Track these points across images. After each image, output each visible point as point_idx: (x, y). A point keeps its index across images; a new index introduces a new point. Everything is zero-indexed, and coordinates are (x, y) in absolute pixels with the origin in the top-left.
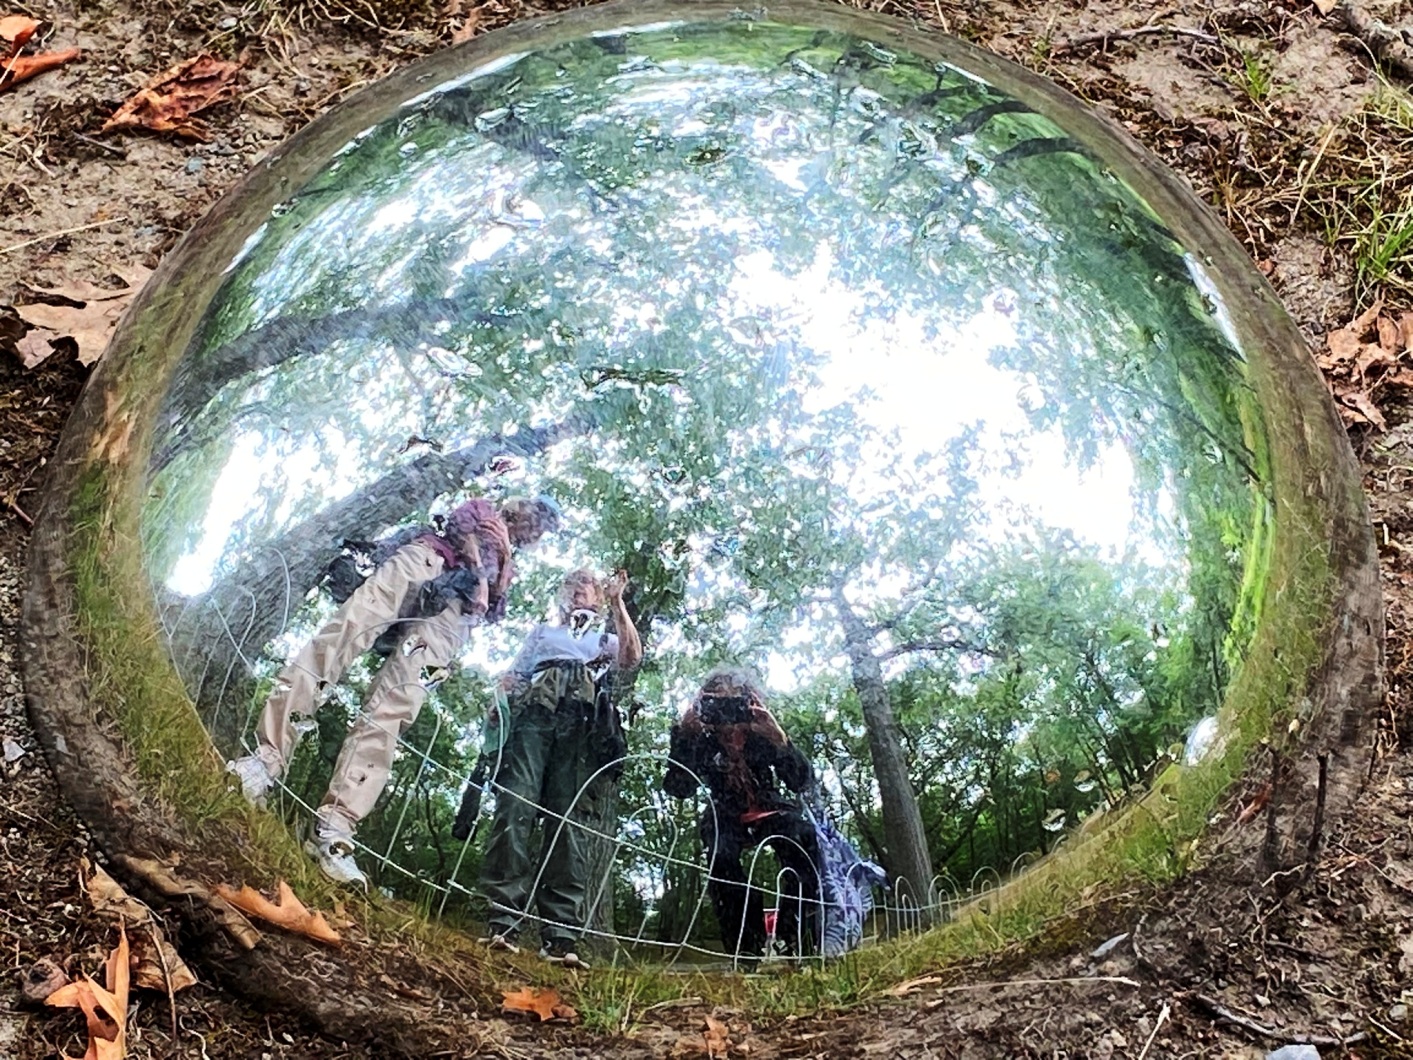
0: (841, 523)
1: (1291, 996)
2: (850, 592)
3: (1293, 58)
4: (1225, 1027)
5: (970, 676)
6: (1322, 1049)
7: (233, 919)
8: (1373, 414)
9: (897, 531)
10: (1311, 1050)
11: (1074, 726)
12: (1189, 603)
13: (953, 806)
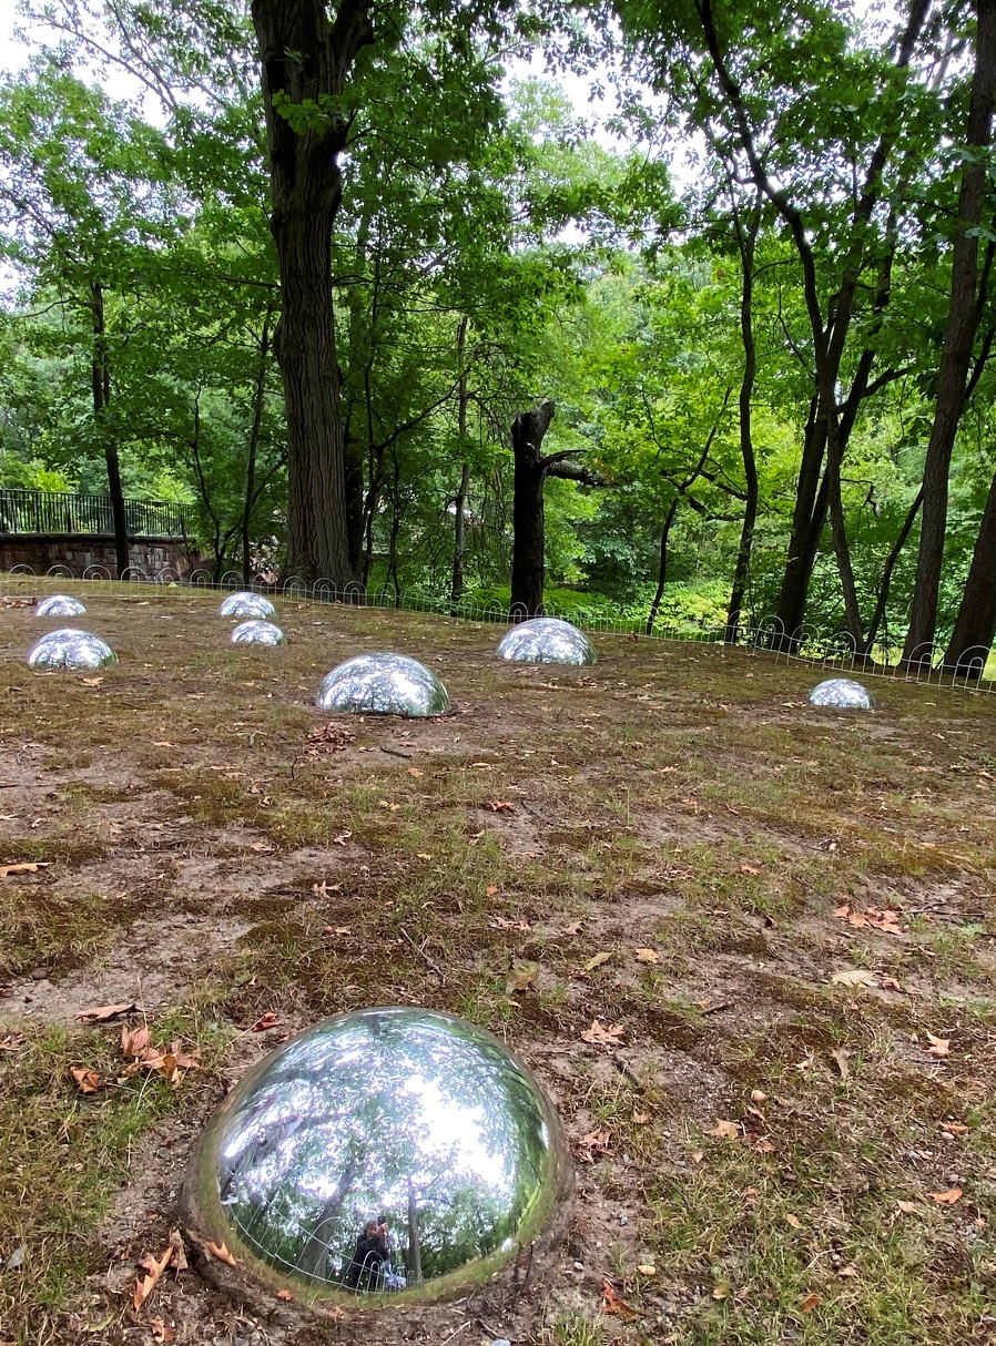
0: (416, 1156)
1: (509, 1325)
2: (413, 1178)
3: (599, 1065)
4: (486, 1332)
5: (442, 1211)
6: (512, 1343)
7: (206, 1251)
8: (591, 1159)
9: (431, 1163)
10: (508, 1343)
11: (470, 1233)
12: (511, 1205)
13: (430, 1251)
